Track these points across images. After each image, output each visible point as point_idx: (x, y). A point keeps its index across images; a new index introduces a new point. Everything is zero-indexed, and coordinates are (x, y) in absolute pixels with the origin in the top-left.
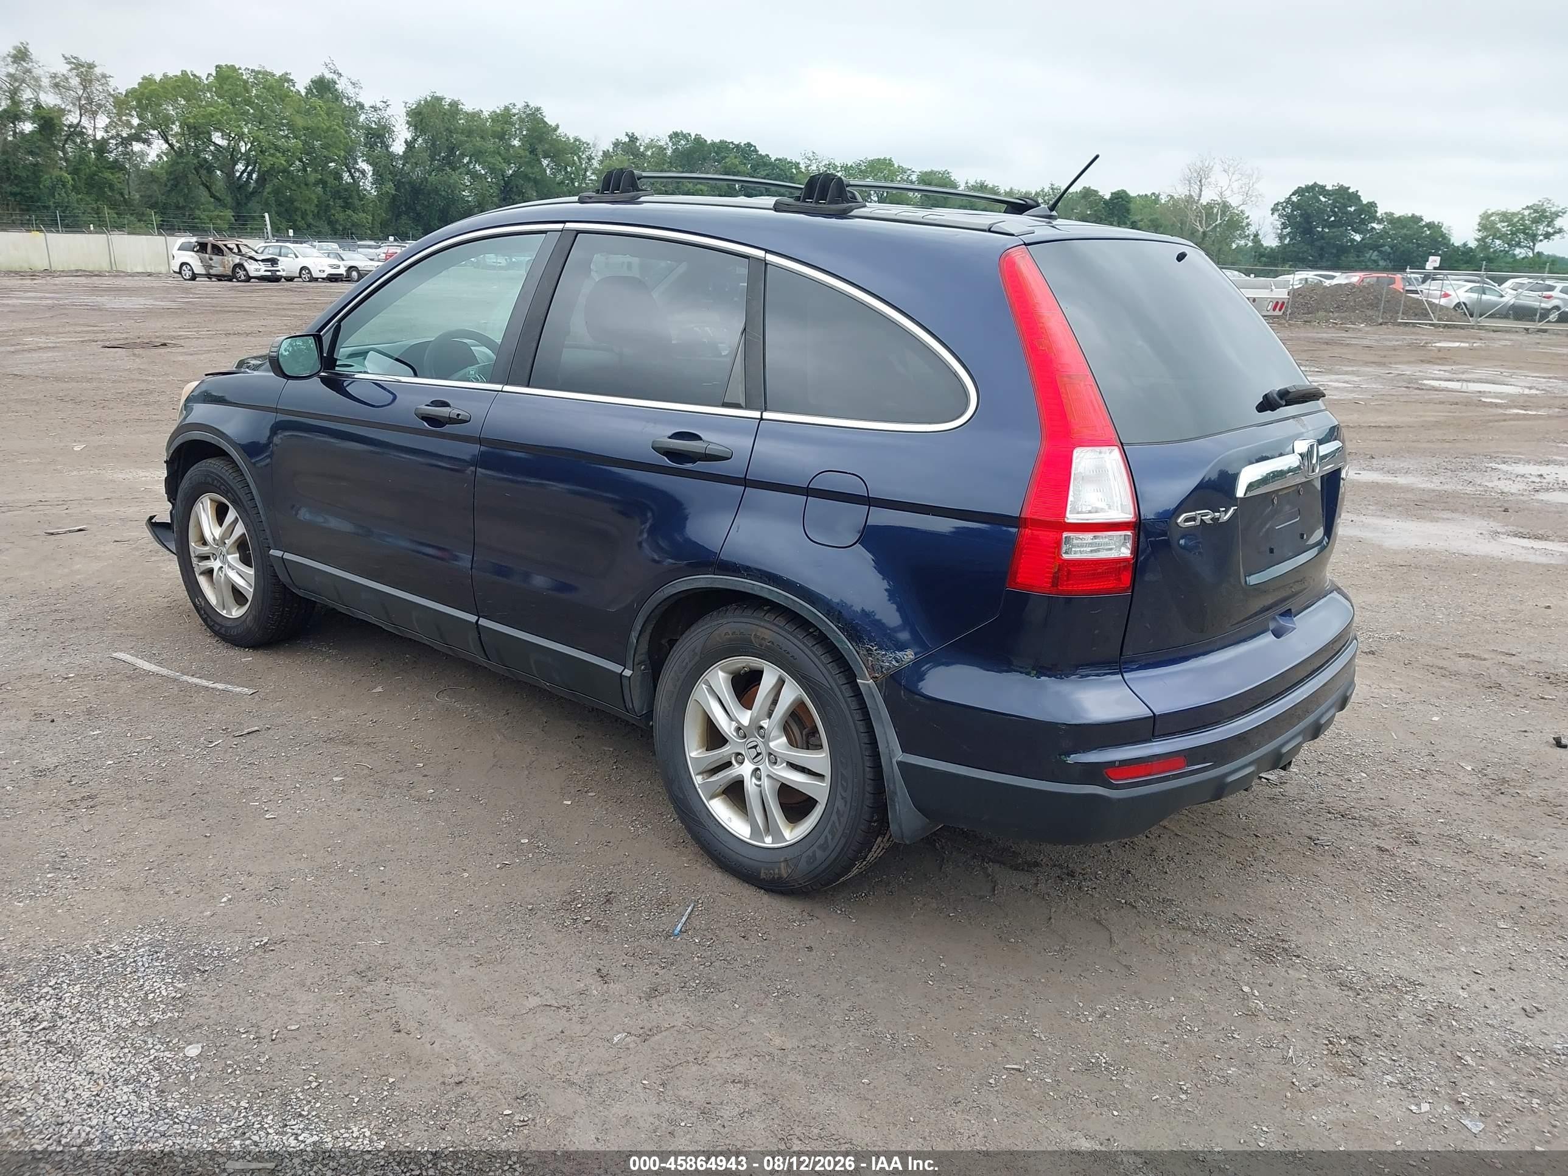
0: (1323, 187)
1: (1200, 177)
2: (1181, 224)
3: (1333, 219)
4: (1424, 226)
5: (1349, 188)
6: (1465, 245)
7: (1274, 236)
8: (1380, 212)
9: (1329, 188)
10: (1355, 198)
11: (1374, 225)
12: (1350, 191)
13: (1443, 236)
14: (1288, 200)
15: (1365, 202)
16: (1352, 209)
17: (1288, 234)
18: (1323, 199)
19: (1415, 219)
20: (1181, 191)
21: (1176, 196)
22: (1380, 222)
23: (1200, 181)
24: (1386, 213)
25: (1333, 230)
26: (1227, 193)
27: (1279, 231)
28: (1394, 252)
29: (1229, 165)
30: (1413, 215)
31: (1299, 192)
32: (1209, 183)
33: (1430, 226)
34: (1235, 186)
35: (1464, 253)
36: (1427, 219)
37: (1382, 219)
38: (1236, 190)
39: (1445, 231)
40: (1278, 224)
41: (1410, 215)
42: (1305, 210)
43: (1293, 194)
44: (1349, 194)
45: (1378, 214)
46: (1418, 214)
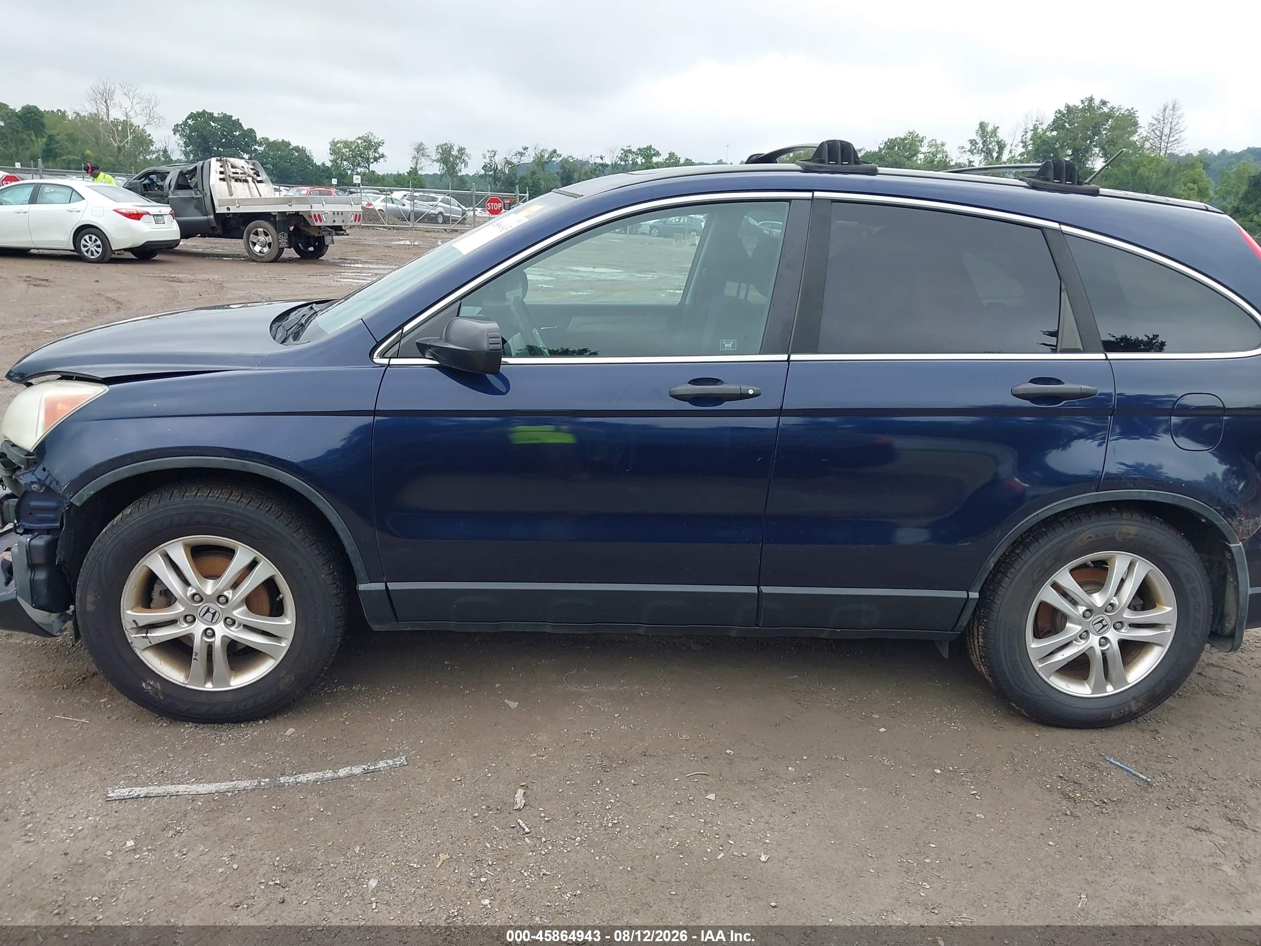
0: (211, 114)
1: (106, 97)
2: (96, 139)
3: (224, 140)
4: (292, 149)
5: (232, 116)
6: (323, 164)
7: (180, 153)
8: (259, 137)
9: (216, 115)
10: (237, 124)
11: (256, 147)
12: (233, 119)
13: (308, 157)
14: (185, 123)
15: (246, 128)
16: (238, 133)
17: (191, 151)
18: (213, 124)
19: (286, 144)
20: (86, 109)
21: (82, 114)
22: (260, 144)
23: (106, 102)
24: (263, 138)
25: (227, 150)
26: (132, 114)
27: (184, 149)
28: (276, 170)
29: (128, 90)
30: (283, 140)
31: (192, 116)
32: (115, 104)
33: (297, 149)
34: (138, 108)
35: (323, 171)
36: (294, 144)
37: (261, 142)
38: (138, 111)
39: (308, 154)
40: (182, 143)
41: (280, 140)
42: (201, 132)
43: (189, 118)
44: (233, 121)
45: (258, 139)
46: (286, 140)
